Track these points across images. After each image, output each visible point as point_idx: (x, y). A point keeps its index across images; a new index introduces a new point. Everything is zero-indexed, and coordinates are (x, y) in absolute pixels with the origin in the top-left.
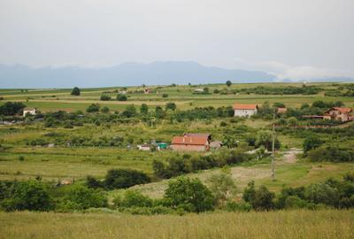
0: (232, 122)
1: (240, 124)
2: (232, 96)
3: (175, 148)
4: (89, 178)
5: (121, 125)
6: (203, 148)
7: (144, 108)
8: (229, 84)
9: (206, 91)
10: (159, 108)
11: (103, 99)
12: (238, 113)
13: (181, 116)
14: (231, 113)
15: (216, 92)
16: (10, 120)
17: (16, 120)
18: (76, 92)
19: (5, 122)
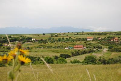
0: (87, 42)
1: (89, 42)
2: (85, 35)
3: (75, 48)
4: (56, 56)
5: (58, 43)
6: (82, 49)
7: (63, 38)
8: (83, 32)
9: (78, 34)
10: (67, 38)
11: (51, 36)
12: (88, 40)
13: (73, 40)
14: (86, 40)
15: (80, 34)
16: (29, 42)
17: (31, 41)
18: (44, 34)
19: (28, 42)
